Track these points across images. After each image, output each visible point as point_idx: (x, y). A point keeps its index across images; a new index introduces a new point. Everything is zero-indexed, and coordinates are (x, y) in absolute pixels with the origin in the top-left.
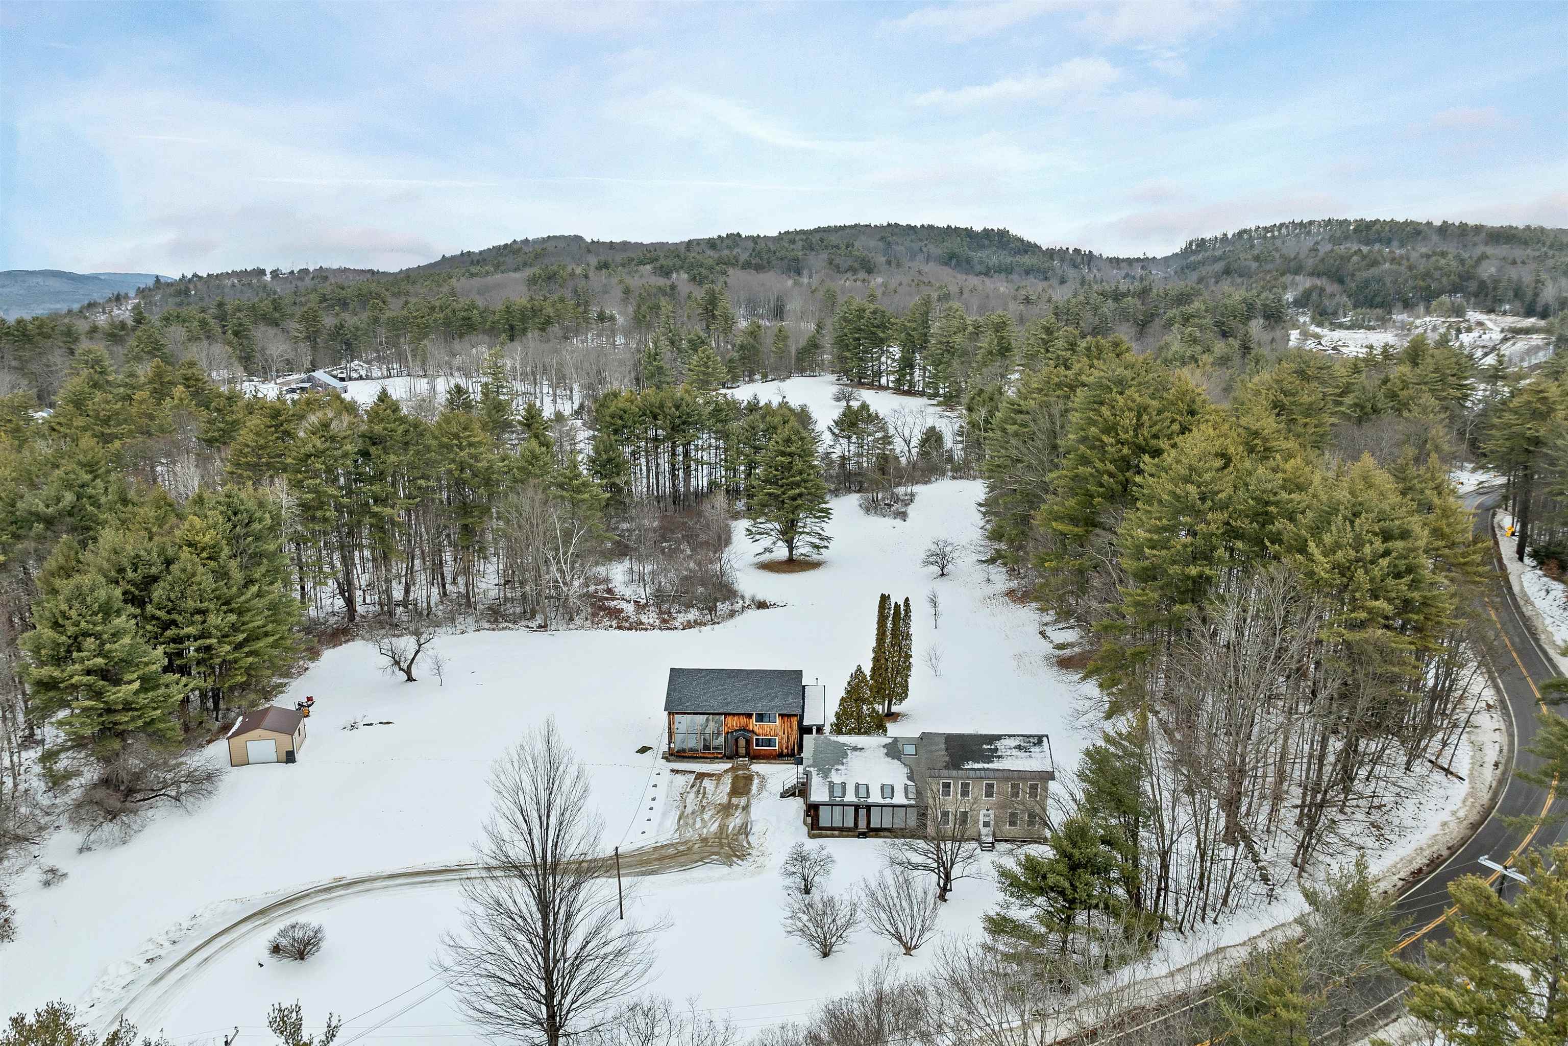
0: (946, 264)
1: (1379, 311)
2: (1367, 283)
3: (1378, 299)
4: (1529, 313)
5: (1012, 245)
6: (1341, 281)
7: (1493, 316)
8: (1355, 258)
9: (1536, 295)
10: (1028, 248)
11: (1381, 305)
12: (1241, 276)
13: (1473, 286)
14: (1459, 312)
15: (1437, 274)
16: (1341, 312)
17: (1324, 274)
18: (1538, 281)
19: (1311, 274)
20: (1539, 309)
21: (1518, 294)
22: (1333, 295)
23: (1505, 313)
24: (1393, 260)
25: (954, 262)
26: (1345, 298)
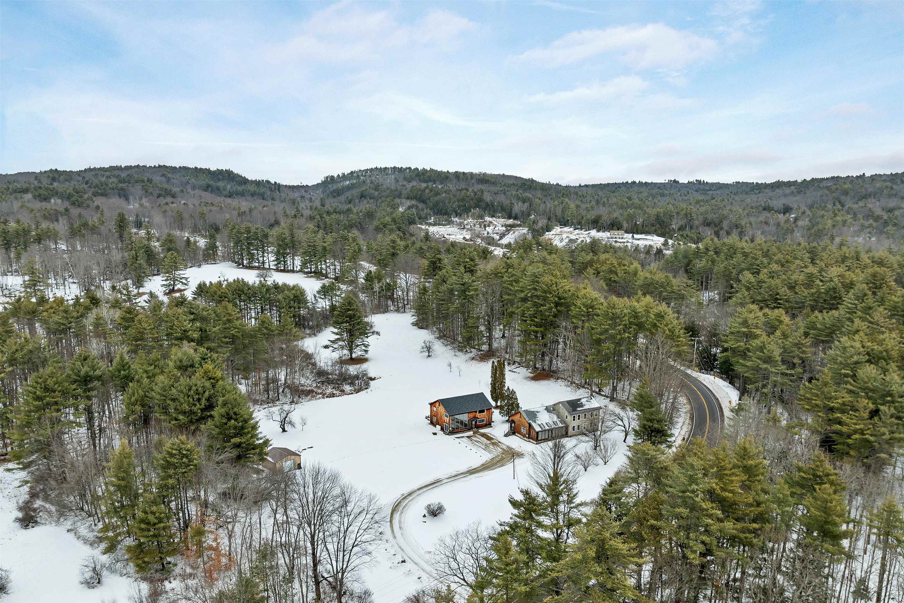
0: (206, 191)
1: (446, 217)
2: (437, 203)
3: (443, 211)
4: (509, 218)
5: (237, 179)
6: (424, 202)
7: (494, 219)
8: (427, 191)
9: (511, 209)
10: (244, 181)
11: (446, 214)
12: (370, 198)
13: (483, 204)
14: (481, 217)
15: (467, 199)
16: (429, 217)
17: (414, 198)
18: (511, 203)
19: (408, 198)
20: (513, 215)
21: (503, 209)
22: (423, 210)
23: (499, 217)
24: (445, 192)
25: (210, 189)
26: (429, 211)
